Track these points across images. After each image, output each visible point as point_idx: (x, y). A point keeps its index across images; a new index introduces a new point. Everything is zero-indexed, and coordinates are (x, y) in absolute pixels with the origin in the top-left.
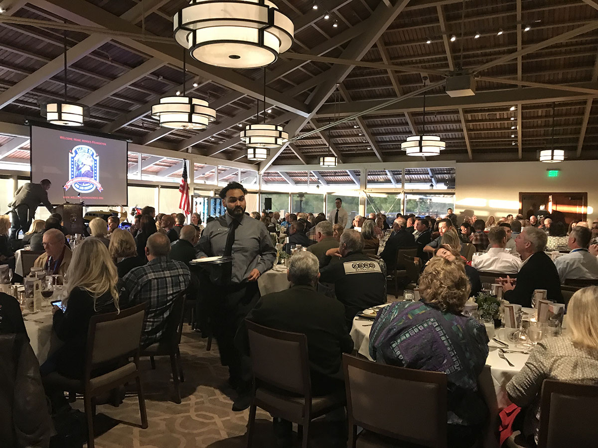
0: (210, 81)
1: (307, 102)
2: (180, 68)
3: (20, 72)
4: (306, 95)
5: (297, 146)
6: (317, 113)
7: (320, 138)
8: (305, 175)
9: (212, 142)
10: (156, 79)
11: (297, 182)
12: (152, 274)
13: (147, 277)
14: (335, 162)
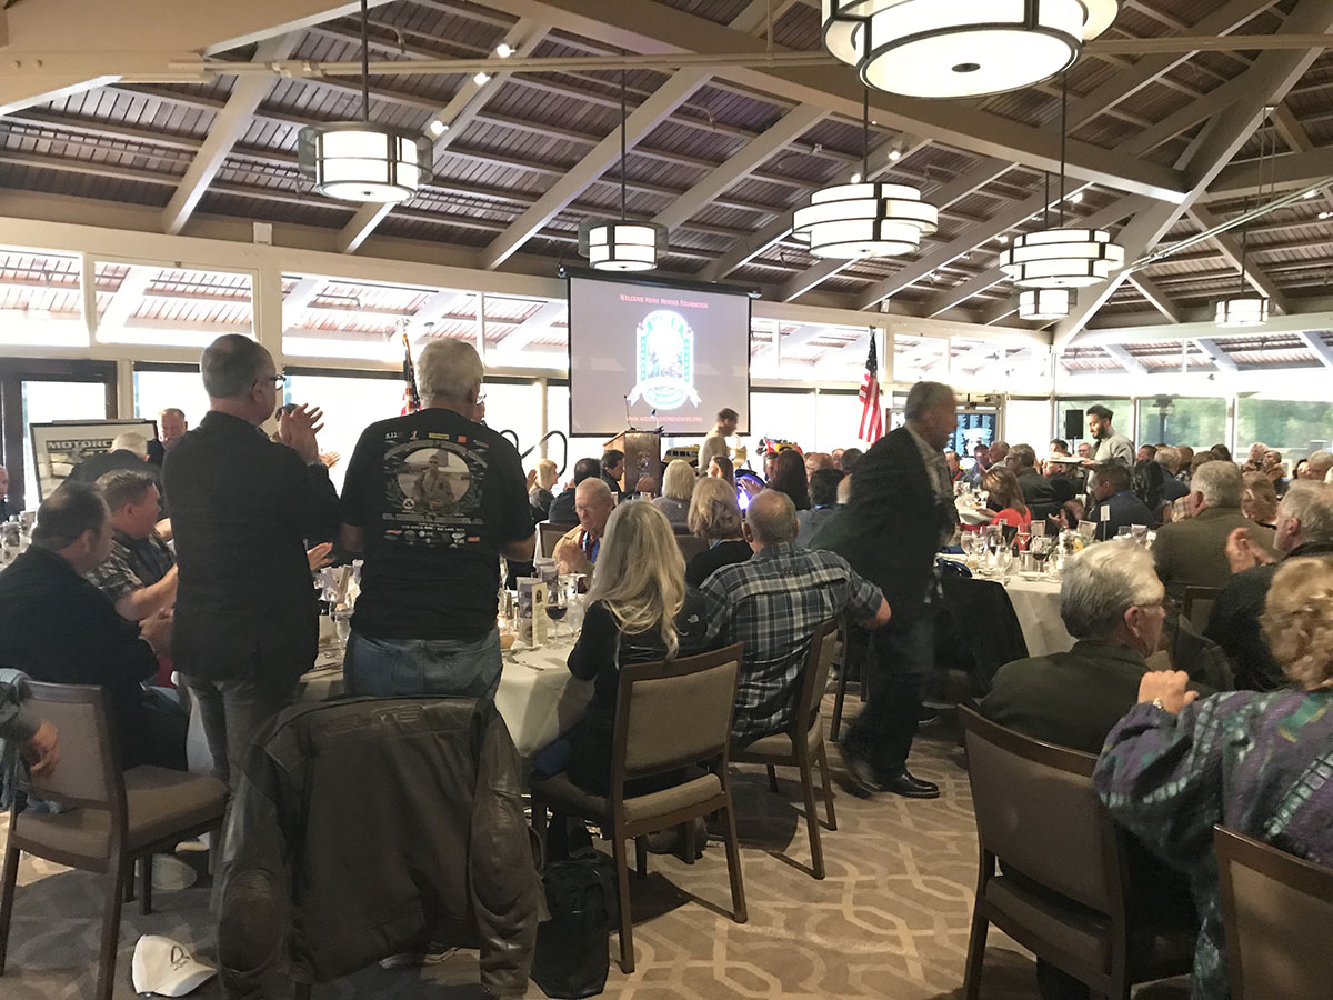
0: (928, 142)
1: (1180, 165)
2: (856, 120)
3: (548, 172)
4: (1177, 147)
5: (1154, 278)
6: (1209, 189)
7: (1216, 252)
8: (1175, 349)
9: (937, 285)
10: (808, 152)
11: (1152, 369)
12: (759, 582)
13: (747, 590)
14: (1262, 312)
